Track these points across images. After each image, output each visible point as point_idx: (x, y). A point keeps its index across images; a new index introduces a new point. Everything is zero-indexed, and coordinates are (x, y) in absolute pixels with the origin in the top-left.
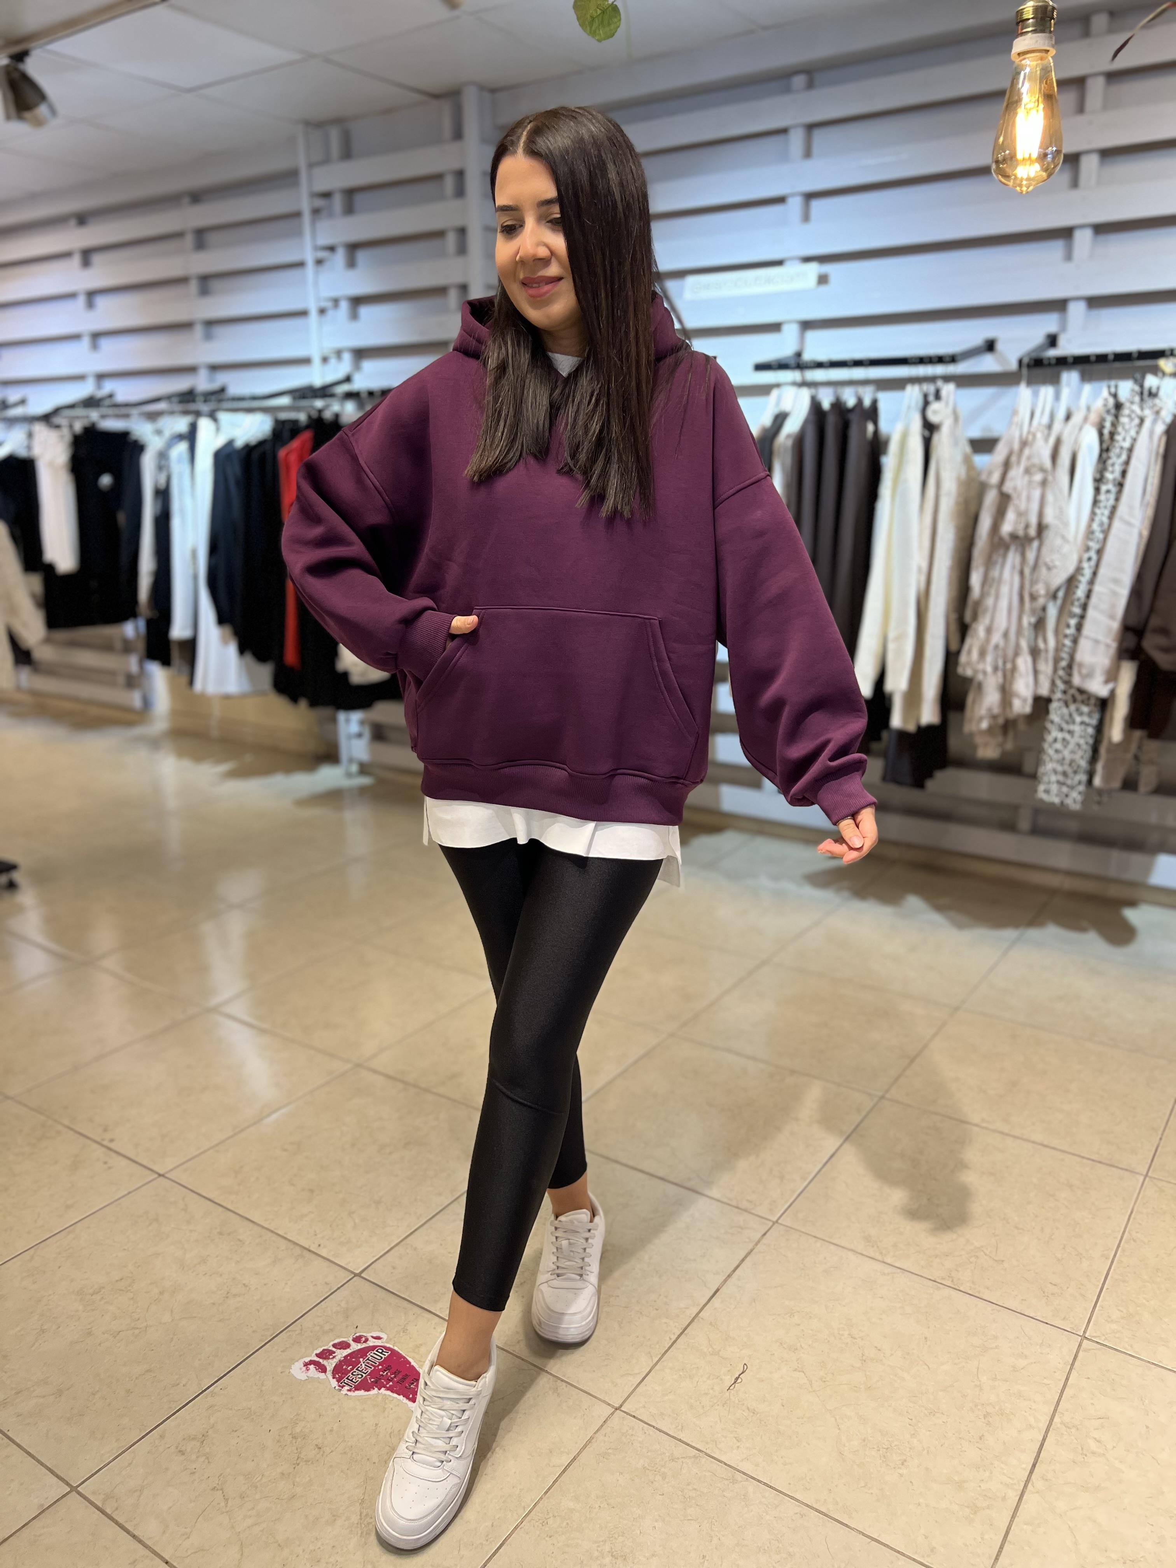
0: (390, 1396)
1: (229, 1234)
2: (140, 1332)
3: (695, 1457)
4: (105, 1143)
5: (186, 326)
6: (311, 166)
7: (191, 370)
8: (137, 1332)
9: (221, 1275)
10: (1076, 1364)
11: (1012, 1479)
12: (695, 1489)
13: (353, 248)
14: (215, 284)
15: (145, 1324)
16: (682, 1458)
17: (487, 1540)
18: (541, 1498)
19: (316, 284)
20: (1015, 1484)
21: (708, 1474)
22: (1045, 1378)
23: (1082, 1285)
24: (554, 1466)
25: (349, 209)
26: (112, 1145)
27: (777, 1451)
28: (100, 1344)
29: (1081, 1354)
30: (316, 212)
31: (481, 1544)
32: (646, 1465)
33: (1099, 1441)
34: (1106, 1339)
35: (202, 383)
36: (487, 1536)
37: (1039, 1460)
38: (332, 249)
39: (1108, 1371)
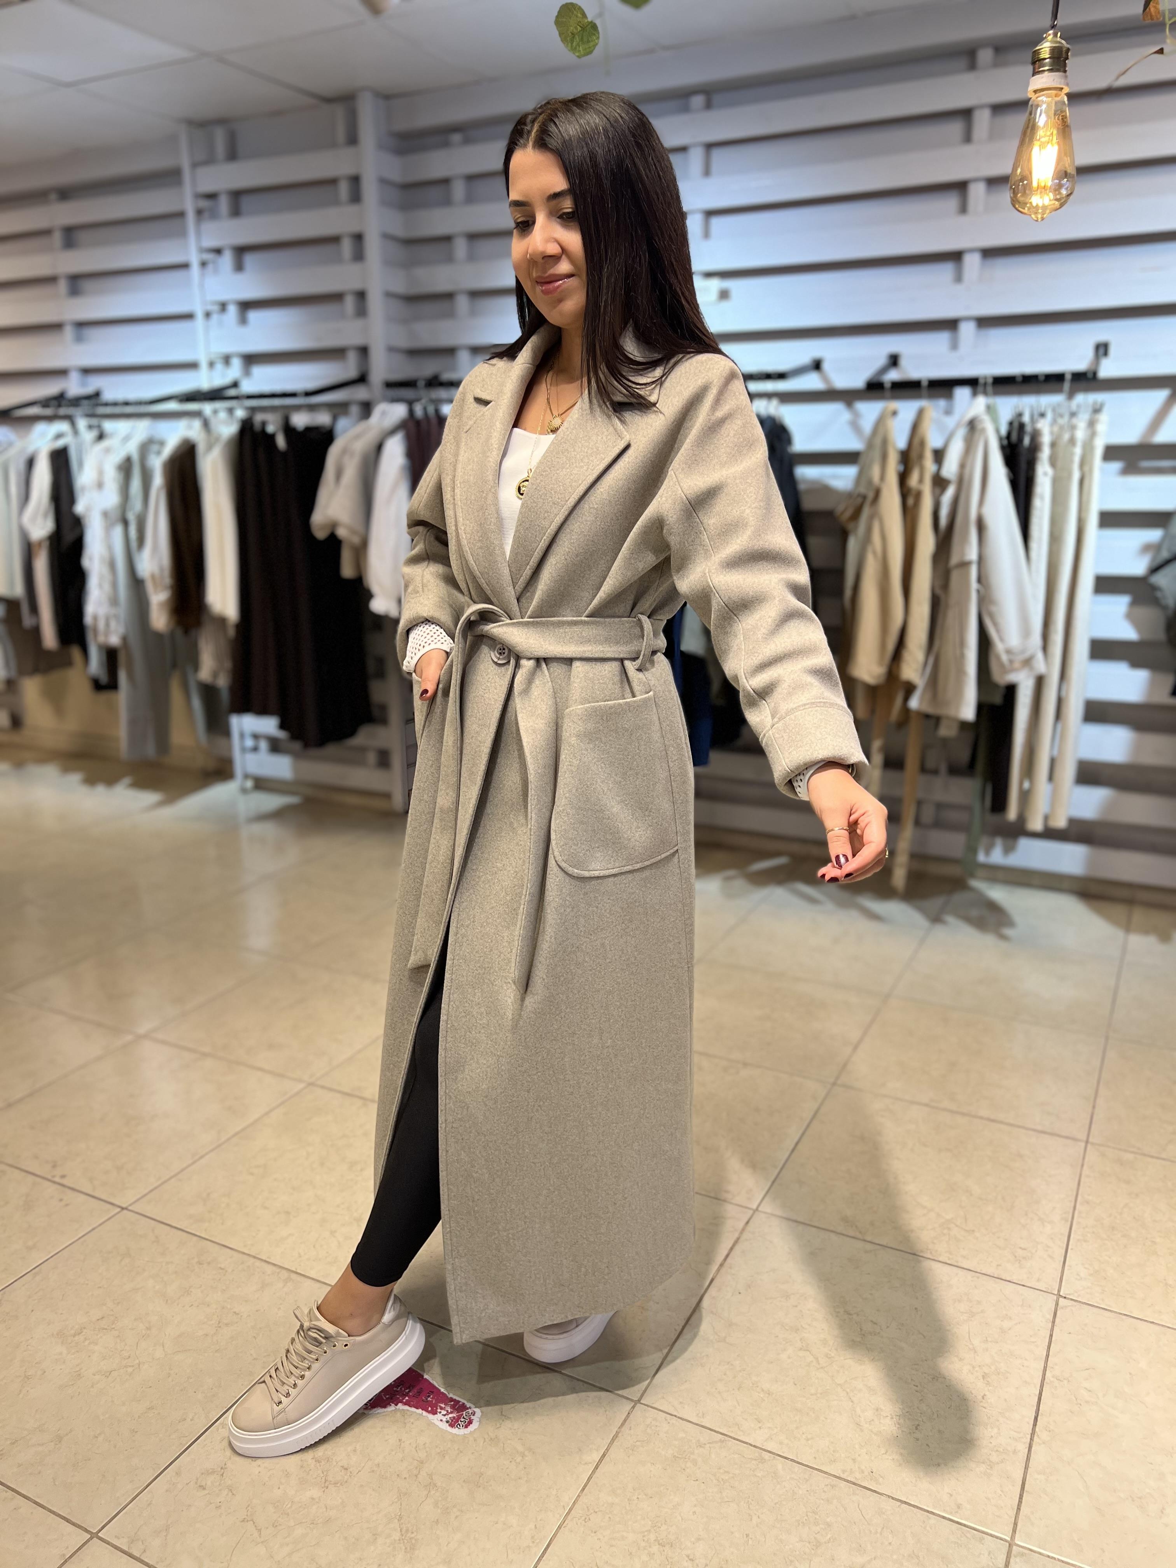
0: (408, 1410)
1: (209, 1263)
2: (133, 1370)
3: (721, 1441)
4: (57, 1179)
5: (55, 327)
6: (195, 165)
7: (62, 373)
8: (130, 1370)
9: (208, 1305)
10: (1057, 1320)
11: (1019, 1433)
12: (726, 1472)
13: (241, 251)
14: (87, 285)
15: (137, 1361)
16: (708, 1443)
17: (533, 1542)
18: (579, 1496)
19: (202, 286)
20: (1022, 1438)
21: (736, 1456)
22: (1031, 1336)
23: (1048, 1247)
24: (586, 1463)
25: (236, 212)
26: (64, 1181)
27: (797, 1428)
28: (92, 1386)
29: (1058, 1313)
30: (199, 212)
31: (529, 1547)
32: (676, 1454)
33: (1090, 1391)
34: (1079, 1296)
35: (74, 387)
36: (533, 1537)
37: (1040, 1414)
38: (218, 251)
39: (1086, 1325)
